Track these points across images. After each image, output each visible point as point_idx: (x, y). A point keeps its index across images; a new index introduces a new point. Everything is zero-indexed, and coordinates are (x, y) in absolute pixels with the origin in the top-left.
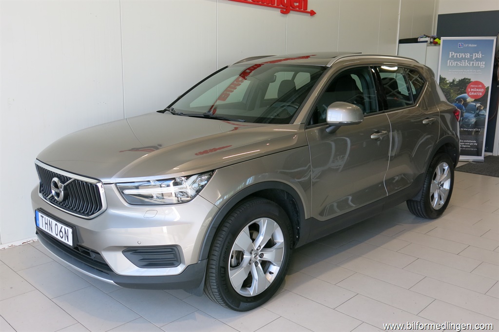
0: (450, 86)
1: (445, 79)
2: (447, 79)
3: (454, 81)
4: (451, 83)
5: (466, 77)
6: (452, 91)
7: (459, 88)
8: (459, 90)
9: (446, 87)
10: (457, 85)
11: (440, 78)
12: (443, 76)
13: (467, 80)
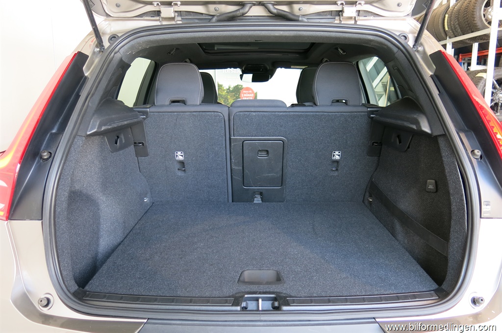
0: (227, 92)
1: (222, 85)
2: (223, 86)
3: (229, 88)
4: (228, 89)
5: (239, 84)
6: (229, 97)
7: (234, 94)
8: (235, 95)
9: (224, 94)
10: (233, 91)
11: (218, 85)
12: (220, 83)
13: (240, 87)
